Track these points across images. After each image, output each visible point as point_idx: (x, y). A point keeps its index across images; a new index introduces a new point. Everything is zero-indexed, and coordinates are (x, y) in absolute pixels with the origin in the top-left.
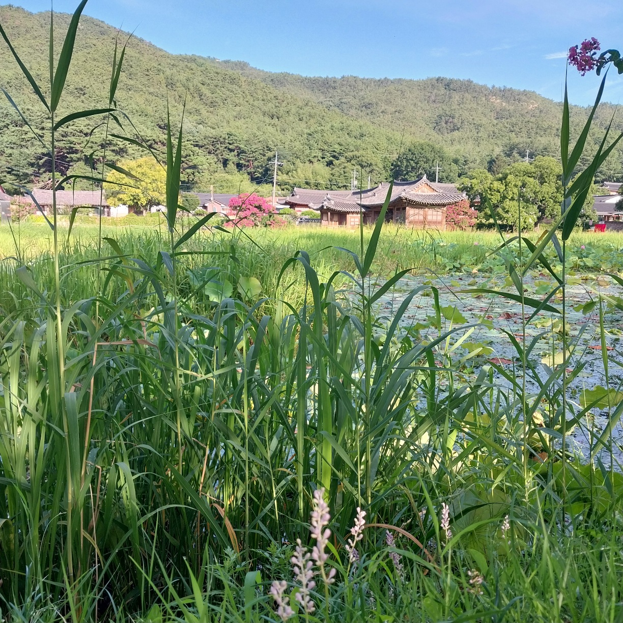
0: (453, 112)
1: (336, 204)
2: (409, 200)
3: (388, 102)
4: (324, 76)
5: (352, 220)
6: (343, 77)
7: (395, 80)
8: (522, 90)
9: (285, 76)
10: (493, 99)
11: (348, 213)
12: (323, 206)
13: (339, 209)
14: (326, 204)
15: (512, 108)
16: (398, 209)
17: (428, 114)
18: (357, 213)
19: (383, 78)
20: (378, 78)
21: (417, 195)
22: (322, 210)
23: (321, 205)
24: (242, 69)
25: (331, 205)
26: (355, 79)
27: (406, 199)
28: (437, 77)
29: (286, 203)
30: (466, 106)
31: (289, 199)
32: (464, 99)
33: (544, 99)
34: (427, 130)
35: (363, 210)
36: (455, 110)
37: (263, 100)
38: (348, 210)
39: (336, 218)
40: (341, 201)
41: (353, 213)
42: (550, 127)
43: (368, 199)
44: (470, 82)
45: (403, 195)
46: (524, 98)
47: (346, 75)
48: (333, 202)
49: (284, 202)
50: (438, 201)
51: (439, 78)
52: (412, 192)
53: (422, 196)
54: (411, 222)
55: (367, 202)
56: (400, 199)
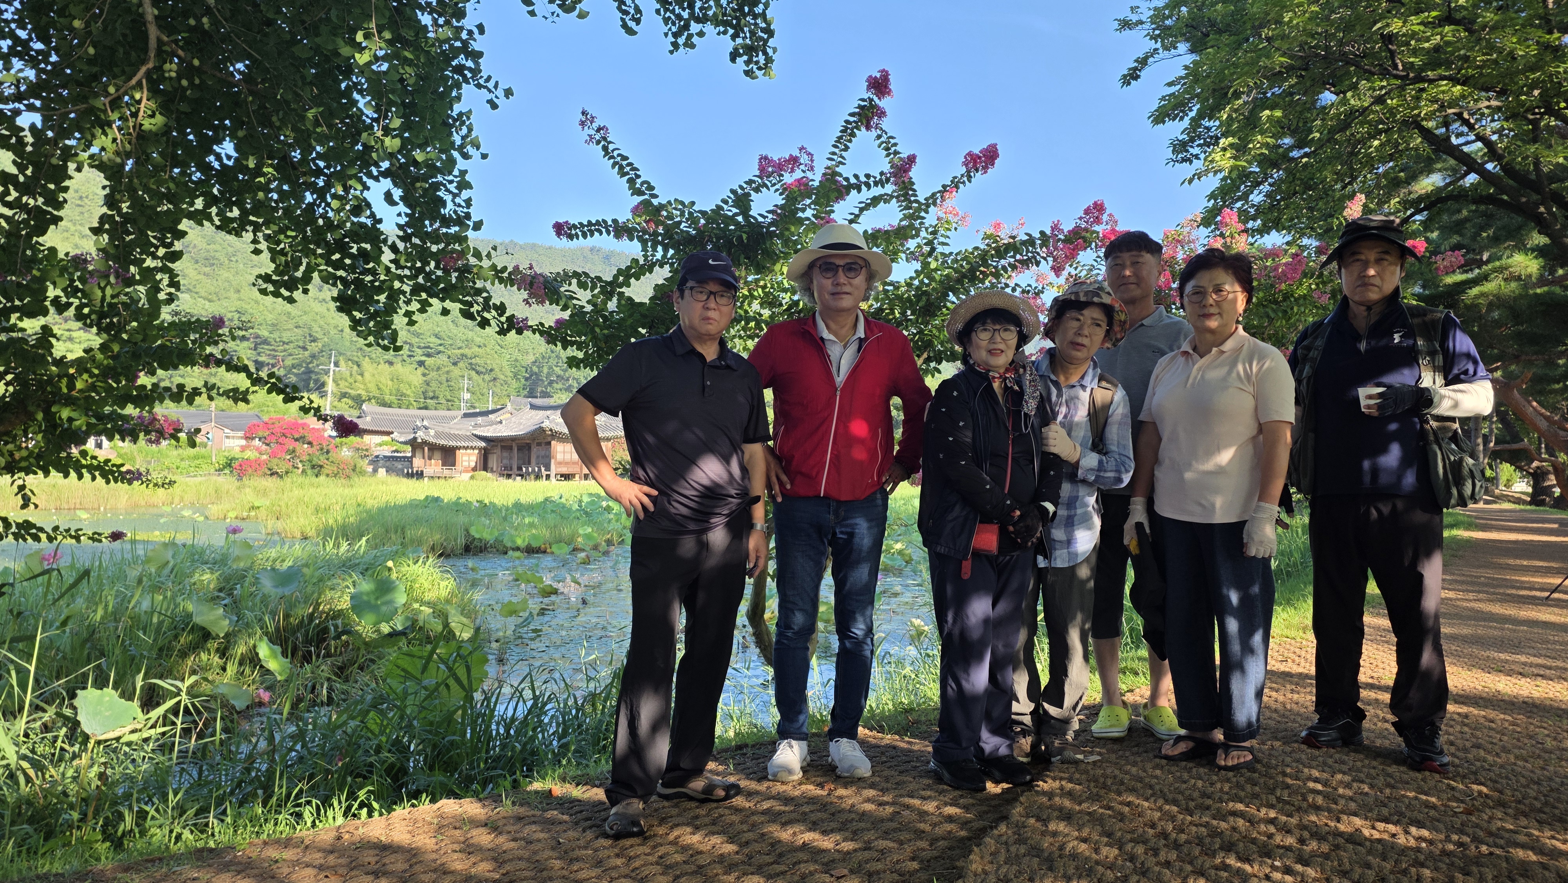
1: (438, 435)
2: (557, 432)
5: (465, 458)
11: (459, 448)
12: (415, 439)
13: (442, 442)
14: (421, 435)
16: (539, 444)
18: (472, 448)
22: (414, 444)
23: (412, 436)
25: (430, 437)
27: (552, 430)
35: (483, 444)
38: (459, 444)
39: (437, 454)
40: (447, 430)
41: (466, 448)
43: (491, 428)
48: (432, 432)
54: (560, 463)
55: (489, 432)
56: (541, 430)
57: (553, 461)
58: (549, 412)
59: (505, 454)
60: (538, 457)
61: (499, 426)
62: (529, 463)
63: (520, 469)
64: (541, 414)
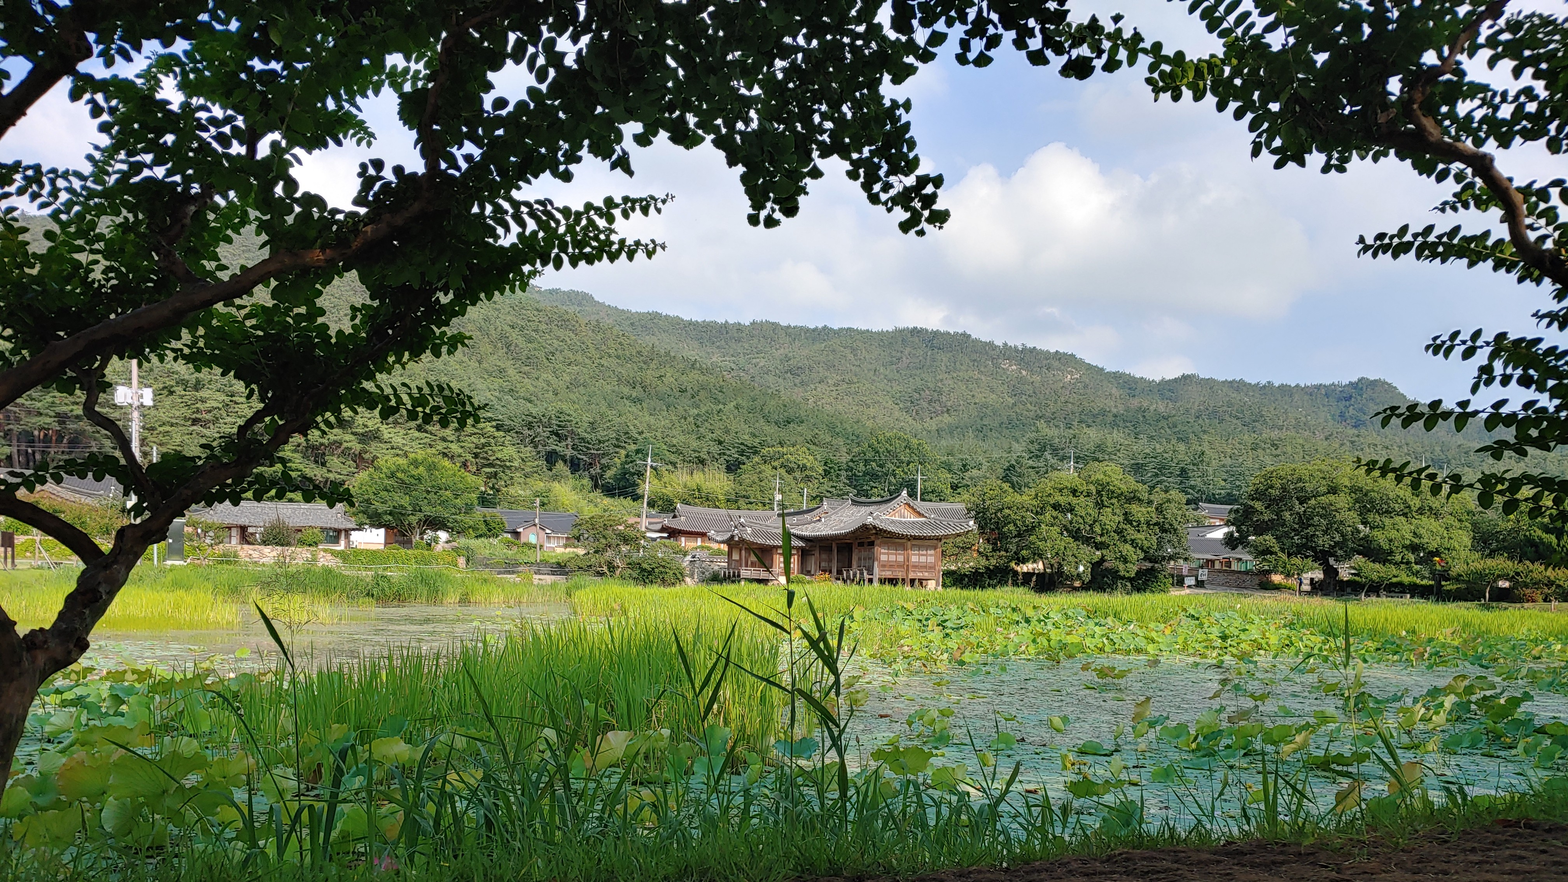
0: (939, 384)
1: (755, 533)
2: (881, 530)
3: (830, 366)
4: (721, 320)
6: (753, 323)
7: (841, 330)
8: (1053, 350)
9: (655, 316)
10: (1005, 364)
13: (760, 541)
14: (738, 533)
15: (1037, 378)
16: (861, 544)
17: (897, 388)
19: (820, 326)
20: (812, 327)
21: (893, 522)
22: (732, 543)
23: (729, 534)
24: (580, 304)
25: (748, 534)
26: (775, 326)
27: (875, 527)
28: (911, 326)
29: (662, 530)
30: (961, 374)
31: (667, 521)
32: (958, 363)
33: (1089, 367)
34: (897, 414)
35: (805, 544)
36: (942, 380)
37: (618, 357)
39: (754, 554)
40: (764, 529)
42: (1103, 412)
43: (810, 527)
44: (966, 336)
45: (870, 520)
46: (1056, 364)
47: (758, 320)
48: (749, 530)
49: (659, 527)
50: (927, 532)
51: (915, 328)
52: (884, 517)
53: (900, 523)
54: (884, 566)
55: (808, 531)
56: (865, 528)
57: (876, 564)
58: (871, 508)
59: (824, 556)
60: (860, 559)
61: (819, 525)
62: (850, 566)
63: (840, 572)
64: (864, 510)
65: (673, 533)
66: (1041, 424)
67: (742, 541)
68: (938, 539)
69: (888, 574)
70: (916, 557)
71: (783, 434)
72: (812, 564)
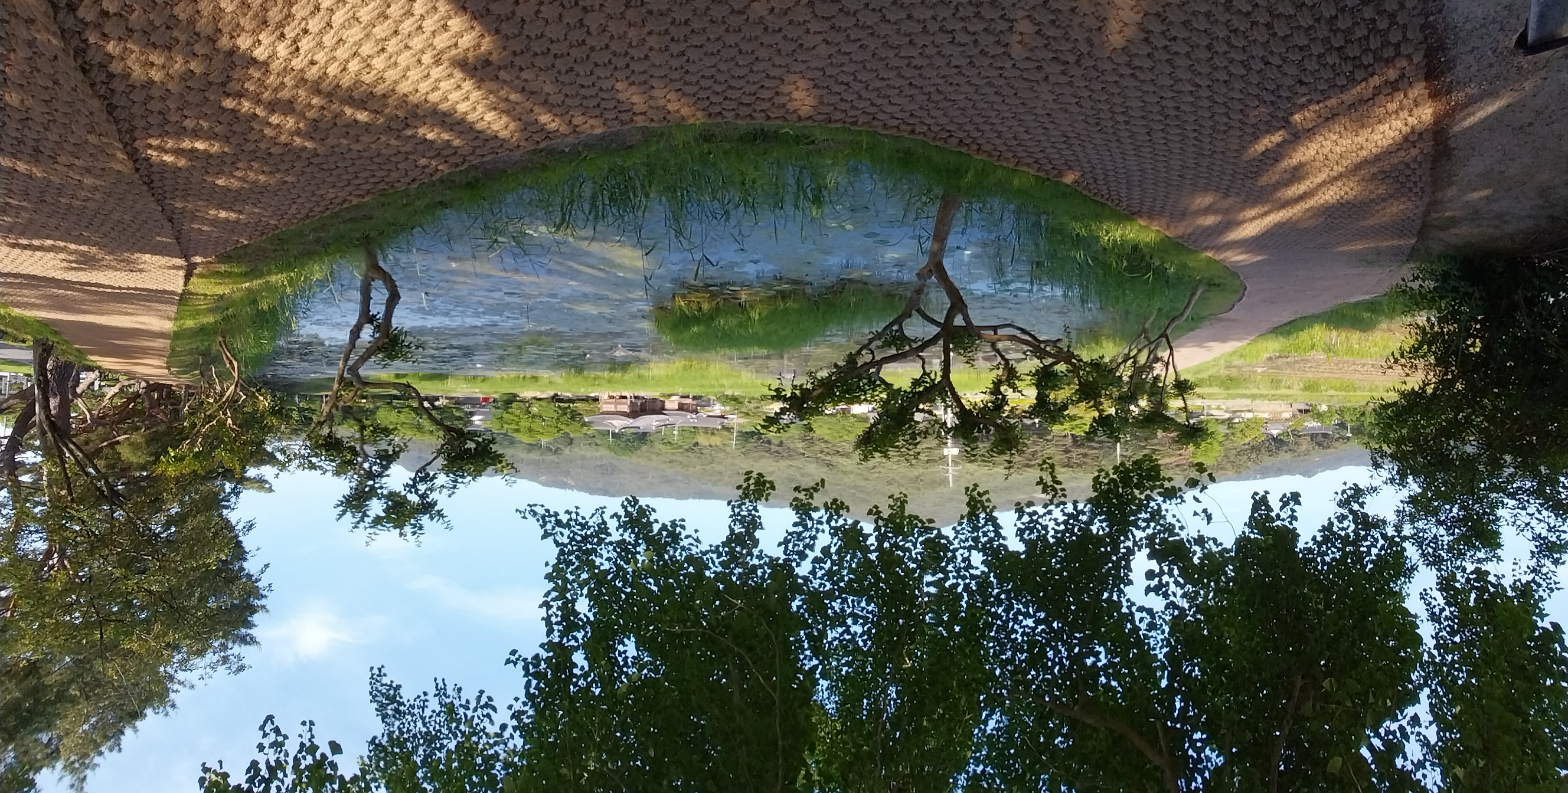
2: (628, 417)
5: (672, 406)
13: (684, 413)
16: (636, 411)
18: (669, 410)
21: (622, 421)
27: (630, 418)
35: (664, 412)
38: (676, 412)
40: (682, 418)
41: (673, 410)
45: (633, 421)
48: (689, 417)
50: (607, 417)
52: (626, 423)
53: (619, 421)
55: (662, 417)
56: (634, 418)
57: (629, 404)
58: (632, 426)
59: (652, 407)
60: (636, 406)
61: (657, 419)
62: (641, 402)
63: (645, 400)
64: (635, 426)
65: (722, 417)
66: (557, 460)
67: (692, 412)
68: (602, 413)
69: (624, 400)
70: (611, 408)
71: (673, 458)
72: (659, 404)
